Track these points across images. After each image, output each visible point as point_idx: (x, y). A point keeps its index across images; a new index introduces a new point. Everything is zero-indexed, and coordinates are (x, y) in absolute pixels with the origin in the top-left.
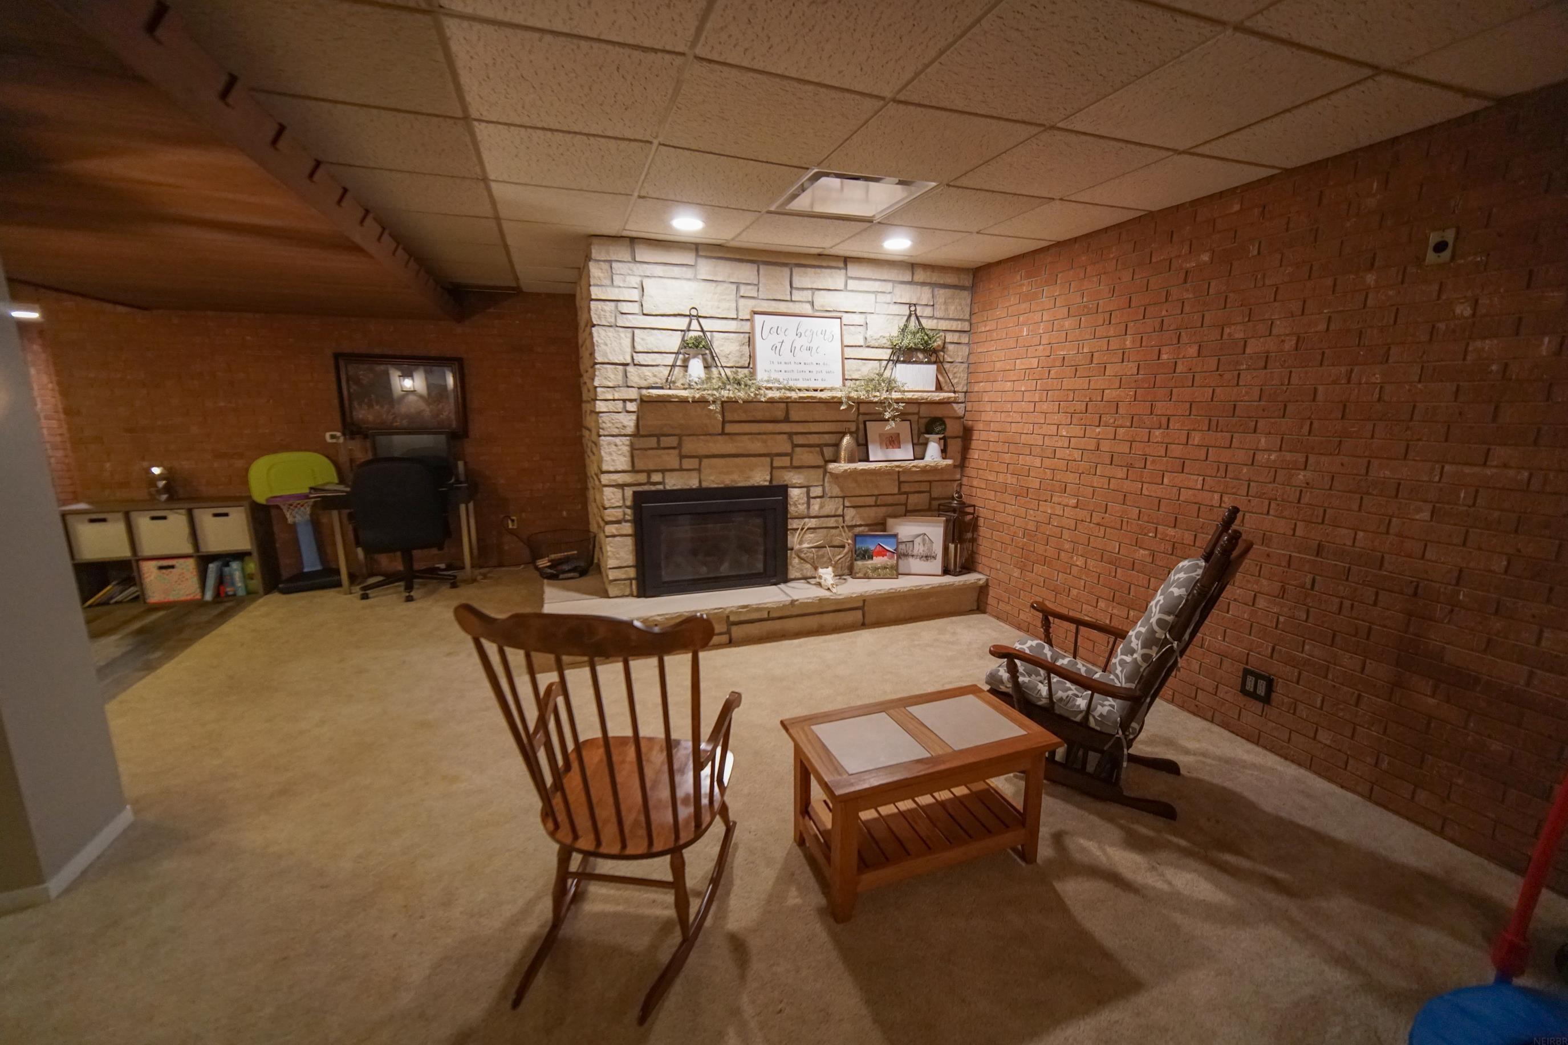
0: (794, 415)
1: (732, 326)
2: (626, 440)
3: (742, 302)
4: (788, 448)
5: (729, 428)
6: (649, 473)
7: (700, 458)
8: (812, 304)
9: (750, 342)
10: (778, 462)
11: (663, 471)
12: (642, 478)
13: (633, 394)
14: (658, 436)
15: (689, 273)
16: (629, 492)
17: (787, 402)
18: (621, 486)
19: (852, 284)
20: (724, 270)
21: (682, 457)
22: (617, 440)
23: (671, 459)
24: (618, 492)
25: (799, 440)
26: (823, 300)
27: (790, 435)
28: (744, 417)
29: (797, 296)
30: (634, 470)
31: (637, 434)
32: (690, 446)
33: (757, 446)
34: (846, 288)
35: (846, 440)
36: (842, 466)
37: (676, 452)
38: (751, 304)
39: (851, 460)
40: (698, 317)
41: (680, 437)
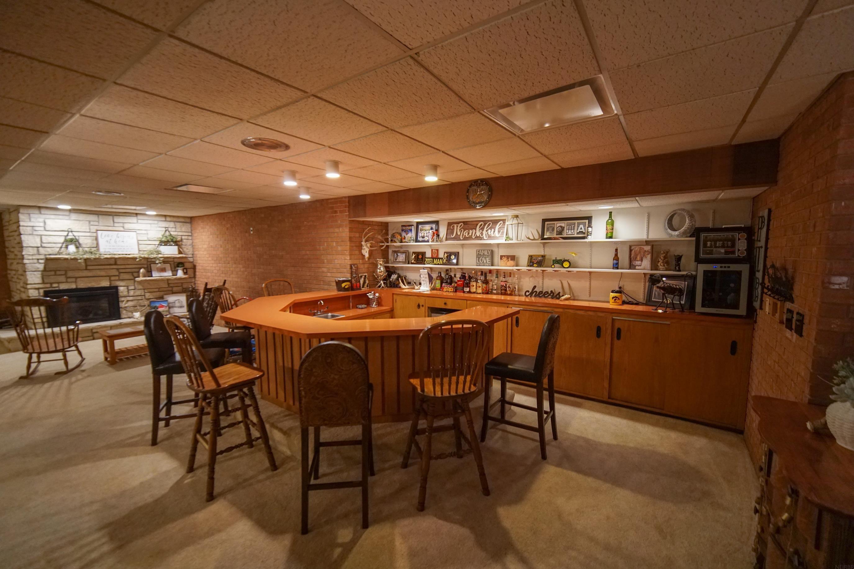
0: (118, 262)
1: (88, 234)
2: (40, 273)
3: (92, 227)
4: (117, 274)
5: (89, 268)
6: (51, 284)
7: (76, 278)
8: (123, 227)
9: (97, 239)
10: (113, 278)
11: (58, 283)
12: (48, 285)
13: (42, 257)
14: (55, 271)
15: (67, 218)
16: (42, 291)
17: (116, 259)
18: (38, 289)
19: (139, 221)
20: (82, 217)
21: (67, 278)
22: (35, 273)
23: (63, 279)
24: (37, 291)
25: (121, 271)
26: (127, 226)
27: (118, 269)
28: (96, 264)
29: (116, 225)
30: (43, 283)
31: (45, 270)
32: (70, 274)
33: (103, 273)
34: (137, 223)
35: (142, 270)
36: (141, 278)
37: (64, 276)
38: (96, 228)
39: (144, 276)
40: (72, 231)
41: (66, 271)
